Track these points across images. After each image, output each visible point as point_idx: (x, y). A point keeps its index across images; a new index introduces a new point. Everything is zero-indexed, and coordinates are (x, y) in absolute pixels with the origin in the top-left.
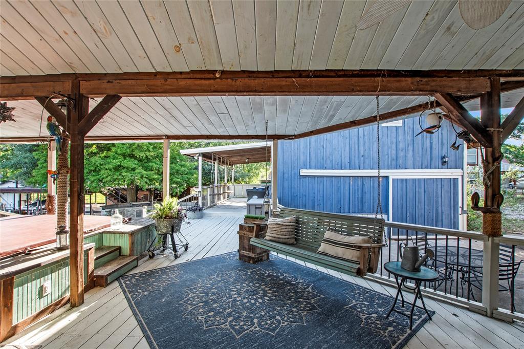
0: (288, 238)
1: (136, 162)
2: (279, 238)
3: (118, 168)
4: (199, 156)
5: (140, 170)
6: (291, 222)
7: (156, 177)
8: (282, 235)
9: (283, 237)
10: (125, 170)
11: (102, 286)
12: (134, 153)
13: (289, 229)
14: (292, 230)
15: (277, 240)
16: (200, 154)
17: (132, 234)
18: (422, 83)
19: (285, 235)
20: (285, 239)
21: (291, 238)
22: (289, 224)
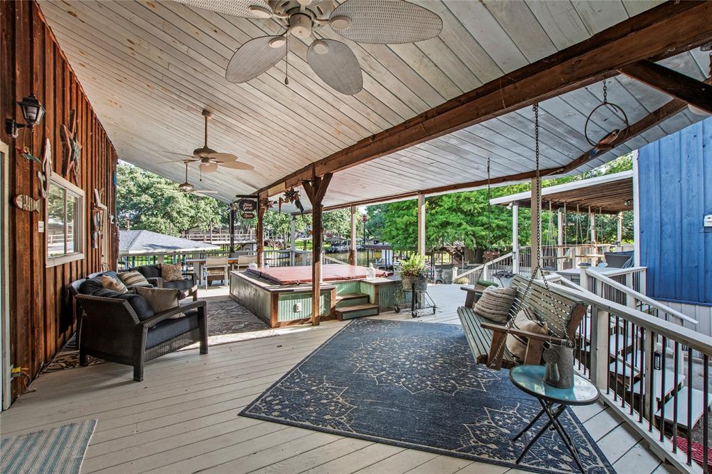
0: (493, 314)
1: (463, 217)
2: (483, 311)
3: (445, 224)
4: (513, 205)
5: (465, 225)
6: (503, 294)
7: (484, 233)
8: (488, 308)
9: (488, 310)
10: (451, 226)
11: (339, 320)
12: (461, 206)
13: (499, 302)
14: (502, 304)
15: (482, 313)
16: (514, 203)
17: (377, 285)
18: (581, 64)
19: (491, 309)
20: (490, 313)
21: (497, 314)
22: (501, 295)
